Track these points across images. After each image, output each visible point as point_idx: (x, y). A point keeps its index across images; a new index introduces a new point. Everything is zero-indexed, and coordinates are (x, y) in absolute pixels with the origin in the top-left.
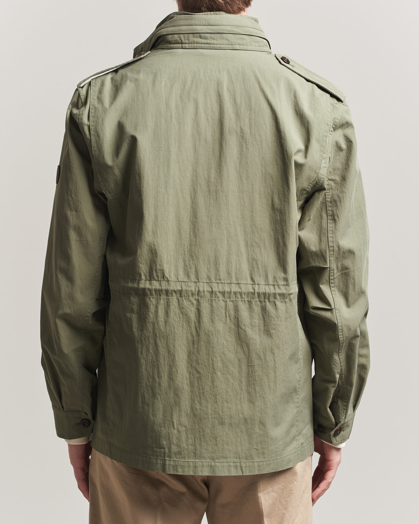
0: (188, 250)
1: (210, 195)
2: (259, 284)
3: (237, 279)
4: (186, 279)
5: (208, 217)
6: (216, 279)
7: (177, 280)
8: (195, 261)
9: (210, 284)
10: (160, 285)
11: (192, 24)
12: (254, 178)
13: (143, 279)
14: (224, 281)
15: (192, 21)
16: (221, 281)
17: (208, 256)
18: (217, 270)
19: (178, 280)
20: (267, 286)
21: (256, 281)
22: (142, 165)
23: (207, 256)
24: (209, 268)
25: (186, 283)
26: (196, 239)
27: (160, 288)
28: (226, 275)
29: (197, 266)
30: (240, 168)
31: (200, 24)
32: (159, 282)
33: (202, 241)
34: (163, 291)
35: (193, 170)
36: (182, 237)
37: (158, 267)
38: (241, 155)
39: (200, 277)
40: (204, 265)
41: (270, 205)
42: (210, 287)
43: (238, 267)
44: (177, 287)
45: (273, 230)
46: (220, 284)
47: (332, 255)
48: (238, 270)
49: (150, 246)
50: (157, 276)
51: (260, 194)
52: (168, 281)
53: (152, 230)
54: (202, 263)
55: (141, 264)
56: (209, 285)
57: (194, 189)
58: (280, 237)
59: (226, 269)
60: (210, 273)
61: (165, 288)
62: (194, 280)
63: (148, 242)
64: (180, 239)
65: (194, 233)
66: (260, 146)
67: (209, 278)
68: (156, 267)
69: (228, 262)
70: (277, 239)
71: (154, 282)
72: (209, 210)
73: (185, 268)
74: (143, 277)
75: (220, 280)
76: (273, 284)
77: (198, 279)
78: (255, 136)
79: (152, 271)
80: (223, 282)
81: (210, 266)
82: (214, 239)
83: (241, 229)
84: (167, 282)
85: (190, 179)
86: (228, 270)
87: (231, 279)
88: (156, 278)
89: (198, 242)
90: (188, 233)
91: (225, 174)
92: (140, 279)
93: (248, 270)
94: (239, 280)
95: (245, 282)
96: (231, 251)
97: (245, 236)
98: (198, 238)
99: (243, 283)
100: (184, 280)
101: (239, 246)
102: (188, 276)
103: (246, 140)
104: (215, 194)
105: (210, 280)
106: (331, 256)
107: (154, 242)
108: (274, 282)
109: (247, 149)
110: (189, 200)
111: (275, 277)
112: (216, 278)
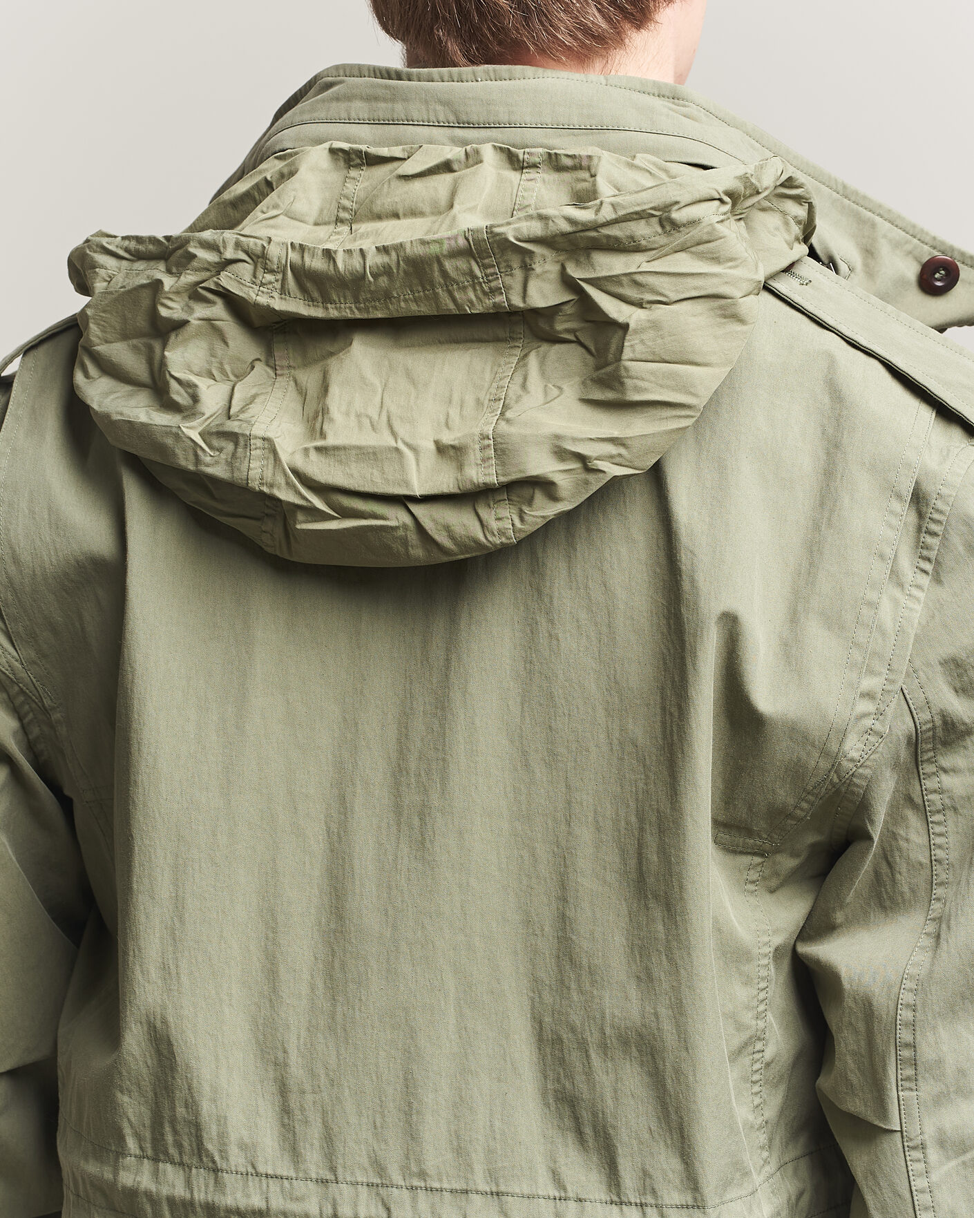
0: (302, 1047)
1: (399, 824)
2: (580, 1200)
3: (492, 1175)
4: (285, 1169)
5: (386, 914)
6: (405, 1170)
7: (250, 1170)
8: (324, 1094)
9: (382, 1191)
10: (188, 1184)
11: (395, 116)
12: (576, 761)
13: (132, 1152)
14: (440, 1180)
15: (396, 106)
16: (425, 1181)
17: (377, 1077)
18: (412, 1135)
19: (254, 1167)
20: (615, 1209)
21: (569, 1188)
22: (136, 696)
23: (374, 1078)
24: (378, 1124)
25: (285, 1181)
26: (334, 1006)
27: (188, 1196)
28: (449, 1156)
29: (330, 1115)
30: (523, 716)
31: (426, 117)
32: (184, 1170)
33: (357, 1013)
34: (199, 1209)
35: (345, 720)
36: (281, 993)
37: (181, 1111)
38: (528, 665)
39: (340, 1161)
40: (360, 1114)
41: (634, 876)
42: (380, 1204)
43: (497, 1124)
44: (248, 1196)
45: (638, 977)
46: (421, 1194)
47: (908, 1079)
48: (498, 1136)
49: (149, 1023)
50: (179, 1146)
51: (598, 829)
52: (216, 1170)
53: (160, 960)
54: (350, 1106)
55: (122, 1092)
56: (378, 1194)
57: (342, 799)
58: (663, 1011)
59: (449, 1131)
60: (383, 1147)
61: (202, 1196)
62: (318, 1173)
63: (142, 1008)
64: (271, 1001)
65: (328, 981)
66: (605, 629)
67: (379, 1167)
68: (173, 1108)
69: (460, 1103)
70: (653, 1018)
71: (169, 1167)
72: (389, 888)
73: (286, 1121)
74: (131, 1144)
75: (422, 1175)
76: (638, 1201)
77: (333, 1170)
78: (586, 587)
79: (161, 1125)
80: (436, 1185)
81: (383, 1116)
82: (405, 1009)
83: (518, 968)
84: (211, 1173)
85: (330, 757)
86: (458, 1137)
87: (469, 1176)
88: (172, 1151)
89: (339, 1017)
90: (306, 976)
91: (462, 741)
92: (121, 1152)
93: (542, 1140)
94: (501, 1180)
95: (525, 1187)
96: (471, 1058)
97: (532, 999)
98: (340, 999)
99: (517, 1191)
100: (279, 1172)
101: (507, 1037)
102: (295, 1154)
103: (551, 602)
104: (416, 821)
105: (381, 1177)
106: (907, 1084)
107: (164, 1007)
108: (645, 1194)
109: (555, 642)
110: (317, 843)
111: (645, 1174)
112: (409, 1168)
